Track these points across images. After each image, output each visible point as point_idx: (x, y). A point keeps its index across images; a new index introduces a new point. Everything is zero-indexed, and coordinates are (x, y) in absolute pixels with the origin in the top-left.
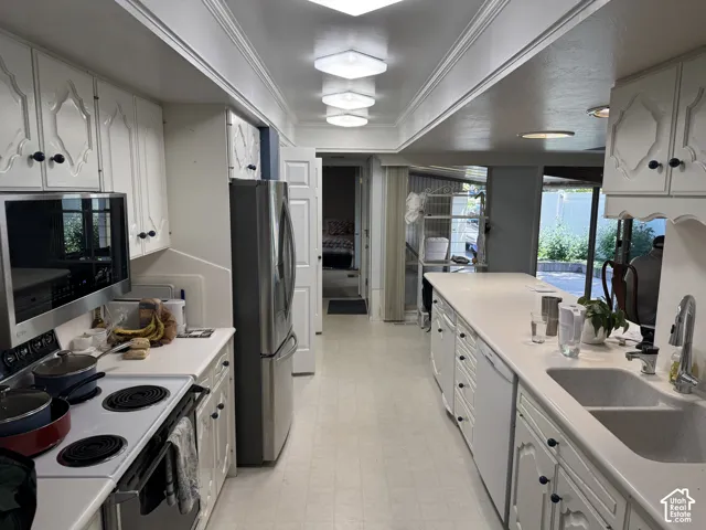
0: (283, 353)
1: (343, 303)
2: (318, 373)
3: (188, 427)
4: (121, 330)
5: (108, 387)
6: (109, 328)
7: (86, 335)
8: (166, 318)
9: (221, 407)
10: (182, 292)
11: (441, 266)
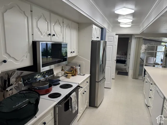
0: (102, 82)
1: (121, 72)
2: (112, 88)
3: (75, 94)
4: (66, 72)
5: (61, 83)
6: (65, 71)
7: (60, 72)
8: (76, 70)
9: (85, 92)
10: (80, 65)
11: (152, 65)
